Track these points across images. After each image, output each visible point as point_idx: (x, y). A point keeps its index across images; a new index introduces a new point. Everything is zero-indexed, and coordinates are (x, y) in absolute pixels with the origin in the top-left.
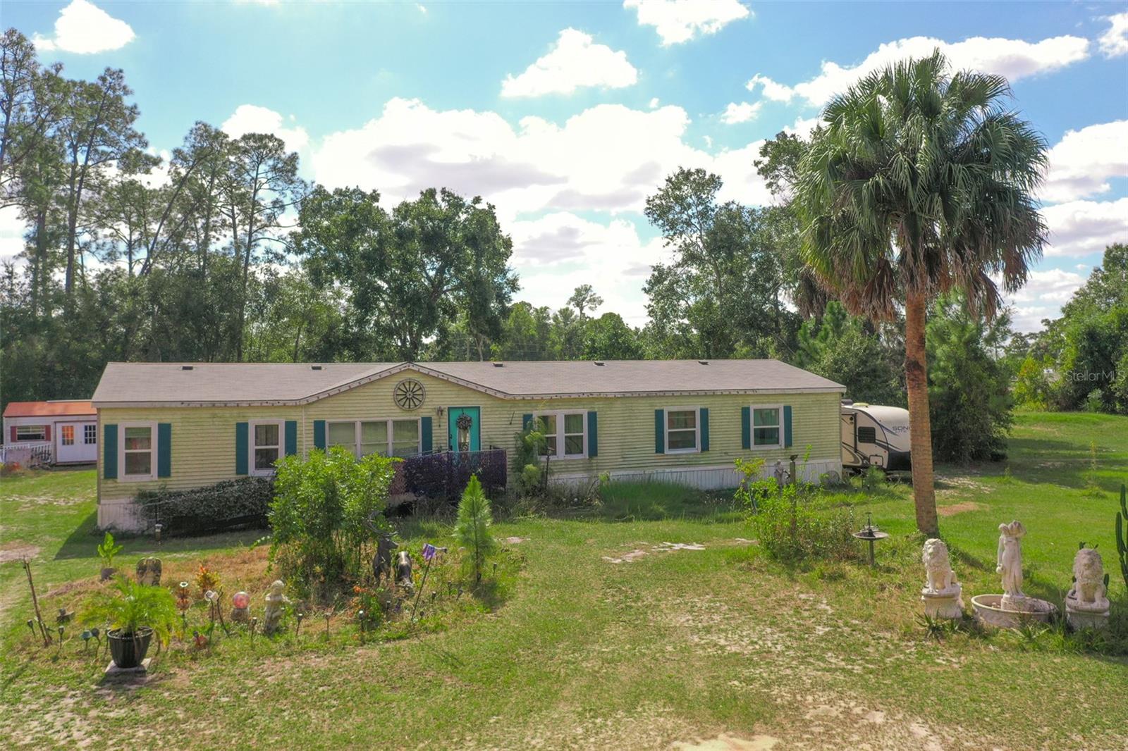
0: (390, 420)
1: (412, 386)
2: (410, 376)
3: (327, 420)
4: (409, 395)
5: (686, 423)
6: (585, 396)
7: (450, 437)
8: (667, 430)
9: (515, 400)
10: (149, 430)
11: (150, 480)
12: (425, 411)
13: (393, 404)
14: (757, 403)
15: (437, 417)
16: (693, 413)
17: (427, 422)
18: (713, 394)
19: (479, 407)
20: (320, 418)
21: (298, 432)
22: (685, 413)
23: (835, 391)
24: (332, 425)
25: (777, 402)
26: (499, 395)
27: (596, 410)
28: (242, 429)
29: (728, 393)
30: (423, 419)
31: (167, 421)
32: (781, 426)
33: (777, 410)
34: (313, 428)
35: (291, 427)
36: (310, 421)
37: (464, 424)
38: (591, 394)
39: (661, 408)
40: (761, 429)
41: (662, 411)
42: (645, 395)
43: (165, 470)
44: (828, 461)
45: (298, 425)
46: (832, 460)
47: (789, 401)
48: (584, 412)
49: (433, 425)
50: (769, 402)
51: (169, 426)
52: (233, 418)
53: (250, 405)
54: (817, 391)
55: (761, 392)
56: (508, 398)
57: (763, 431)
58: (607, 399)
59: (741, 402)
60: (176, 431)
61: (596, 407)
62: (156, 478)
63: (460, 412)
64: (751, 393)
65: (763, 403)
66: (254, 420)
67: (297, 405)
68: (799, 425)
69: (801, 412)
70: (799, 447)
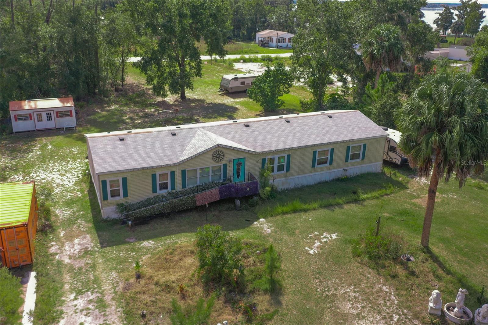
0: (211, 166)
1: (219, 153)
2: (219, 149)
3: (186, 169)
4: (218, 156)
5: (324, 155)
6: (287, 149)
8: (317, 158)
9: (259, 154)
10: (118, 180)
11: (121, 199)
12: (224, 162)
13: (212, 160)
15: (229, 163)
16: (328, 150)
17: (225, 166)
18: (337, 143)
19: (245, 158)
20: (184, 169)
21: (175, 175)
22: (325, 151)
24: (188, 171)
25: (361, 143)
26: (253, 152)
27: (290, 154)
28: (154, 176)
29: (342, 142)
30: (223, 165)
31: (125, 176)
32: (361, 152)
33: (361, 146)
34: (181, 173)
35: (173, 173)
36: (180, 170)
37: (239, 165)
38: (289, 148)
40: (353, 154)
41: (316, 151)
42: (310, 146)
43: (126, 195)
44: (377, 163)
45: (175, 172)
46: (379, 163)
47: (366, 142)
48: (286, 155)
49: (227, 166)
50: (358, 143)
51: (126, 178)
52: (150, 173)
53: (157, 167)
54: (377, 137)
55: (355, 140)
56: (257, 153)
58: (295, 149)
59: (345, 145)
60: (129, 179)
62: (122, 198)
63: (238, 160)
64: (352, 141)
65: (355, 144)
66: (158, 172)
67: (175, 165)
68: (368, 151)
69: (370, 146)
70: (367, 159)
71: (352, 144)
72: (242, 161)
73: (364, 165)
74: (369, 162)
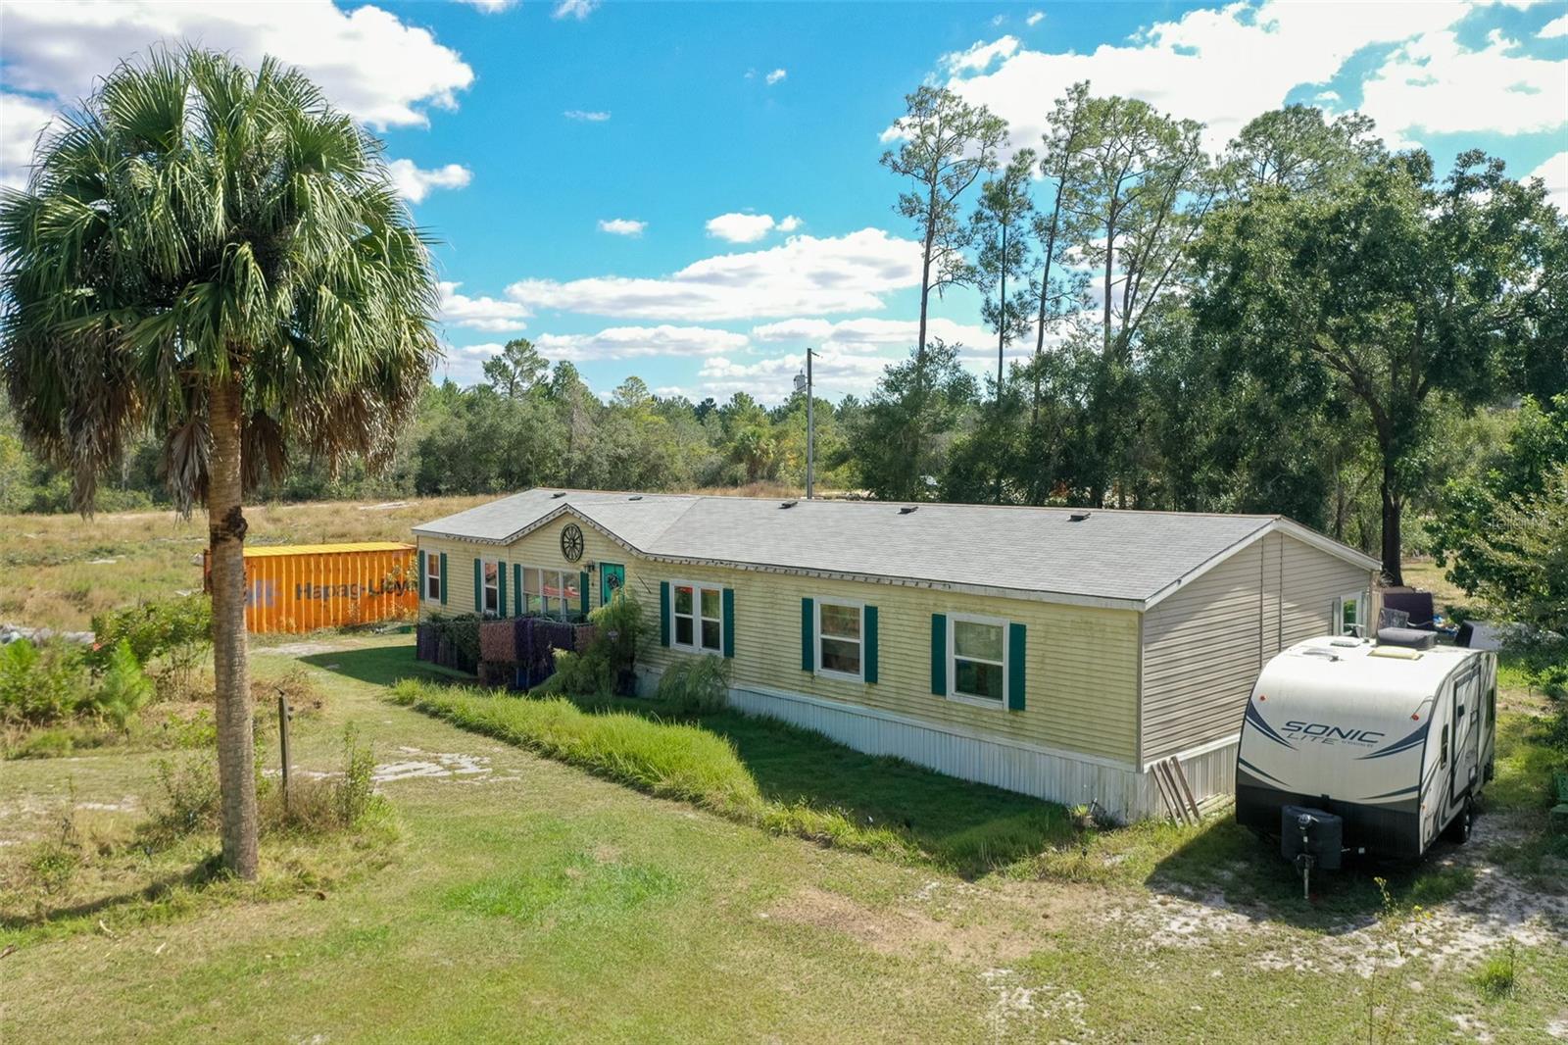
0: (560, 571)
1: (574, 533)
2: (571, 520)
3: (522, 565)
4: (571, 543)
5: (846, 628)
6: (714, 564)
7: (604, 600)
8: (818, 635)
9: (649, 560)
10: (438, 558)
11: (438, 606)
14: (960, 610)
15: (591, 573)
16: (854, 612)
17: (585, 578)
18: (876, 582)
19: (621, 566)
20: (518, 561)
21: (507, 575)
22: (845, 611)
24: (526, 570)
25: (998, 614)
27: (733, 587)
29: (900, 584)
30: (582, 574)
31: (444, 551)
32: (1005, 665)
33: (997, 630)
34: (514, 571)
36: (512, 563)
38: (721, 562)
39: (811, 596)
40: (967, 663)
41: (812, 602)
42: (783, 571)
43: (444, 598)
45: (506, 567)
46: (1116, 764)
47: (1022, 616)
48: (721, 588)
49: (590, 583)
50: (983, 611)
51: (445, 556)
52: (474, 553)
53: (477, 542)
55: (958, 590)
58: (742, 571)
59: (933, 605)
60: (448, 561)
61: (734, 583)
62: (441, 603)
64: (941, 587)
65: (973, 611)
66: (483, 558)
68: (1041, 669)
69: (1049, 642)
70: (1040, 717)
71: (955, 609)
73: (1028, 745)
74: (1053, 738)
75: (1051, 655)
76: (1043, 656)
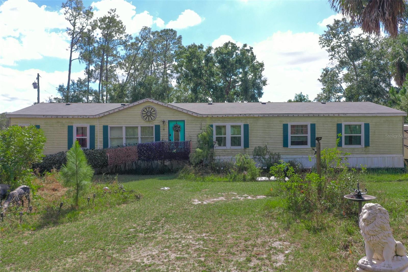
0: (139, 126)
1: (150, 110)
2: (149, 105)
3: (109, 126)
4: (149, 114)
5: (302, 132)
6: (242, 116)
7: (170, 135)
8: (290, 135)
9: (203, 117)
12: (156, 122)
13: (141, 118)
14: (347, 121)
15: (163, 125)
16: (306, 126)
17: (158, 127)
18: (318, 116)
19: (184, 121)
20: (106, 124)
21: (96, 131)
22: (302, 126)
23: (399, 115)
24: (112, 128)
25: (360, 121)
26: (194, 115)
27: (248, 123)
28: (70, 129)
29: (327, 115)
30: (156, 126)
31: (38, 124)
32: (363, 135)
33: (360, 126)
34: (102, 129)
35: (92, 128)
36: (101, 126)
37: (177, 129)
38: (245, 115)
39: (287, 123)
40: (350, 136)
41: (287, 125)
42: (276, 116)
44: (394, 155)
45: (96, 127)
46: (397, 155)
47: (368, 121)
48: (242, 124)
49: (161, 129)
50: (354, 121)
51: (39, 126)
52: (67, 123)
53: (73, 117)
54: (387, 115)
55: (349, 115)
56: (199, 116)
57: (351, 137)
58: (254, 117)
59: (336, 121)
60: (42, 128)
61: (248, 122)
63: (175, 123)
64: (342, 115)
65: (350, 121)
66: (76, 125)
67: (94, 118)
68: (374, 134)
69: (376, 127)
70: (374, 147)
71: (345, 121)
72: (181, 124)
73: (370, 156)
74: (378, 152)
75: (377, 130)
76: (375, 131)
